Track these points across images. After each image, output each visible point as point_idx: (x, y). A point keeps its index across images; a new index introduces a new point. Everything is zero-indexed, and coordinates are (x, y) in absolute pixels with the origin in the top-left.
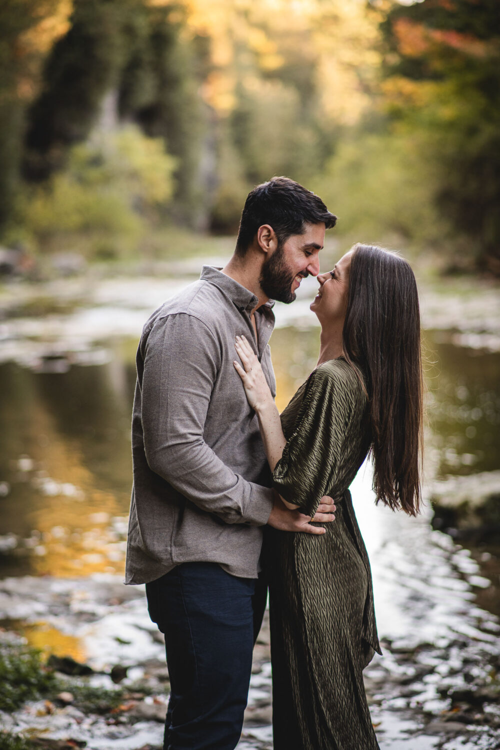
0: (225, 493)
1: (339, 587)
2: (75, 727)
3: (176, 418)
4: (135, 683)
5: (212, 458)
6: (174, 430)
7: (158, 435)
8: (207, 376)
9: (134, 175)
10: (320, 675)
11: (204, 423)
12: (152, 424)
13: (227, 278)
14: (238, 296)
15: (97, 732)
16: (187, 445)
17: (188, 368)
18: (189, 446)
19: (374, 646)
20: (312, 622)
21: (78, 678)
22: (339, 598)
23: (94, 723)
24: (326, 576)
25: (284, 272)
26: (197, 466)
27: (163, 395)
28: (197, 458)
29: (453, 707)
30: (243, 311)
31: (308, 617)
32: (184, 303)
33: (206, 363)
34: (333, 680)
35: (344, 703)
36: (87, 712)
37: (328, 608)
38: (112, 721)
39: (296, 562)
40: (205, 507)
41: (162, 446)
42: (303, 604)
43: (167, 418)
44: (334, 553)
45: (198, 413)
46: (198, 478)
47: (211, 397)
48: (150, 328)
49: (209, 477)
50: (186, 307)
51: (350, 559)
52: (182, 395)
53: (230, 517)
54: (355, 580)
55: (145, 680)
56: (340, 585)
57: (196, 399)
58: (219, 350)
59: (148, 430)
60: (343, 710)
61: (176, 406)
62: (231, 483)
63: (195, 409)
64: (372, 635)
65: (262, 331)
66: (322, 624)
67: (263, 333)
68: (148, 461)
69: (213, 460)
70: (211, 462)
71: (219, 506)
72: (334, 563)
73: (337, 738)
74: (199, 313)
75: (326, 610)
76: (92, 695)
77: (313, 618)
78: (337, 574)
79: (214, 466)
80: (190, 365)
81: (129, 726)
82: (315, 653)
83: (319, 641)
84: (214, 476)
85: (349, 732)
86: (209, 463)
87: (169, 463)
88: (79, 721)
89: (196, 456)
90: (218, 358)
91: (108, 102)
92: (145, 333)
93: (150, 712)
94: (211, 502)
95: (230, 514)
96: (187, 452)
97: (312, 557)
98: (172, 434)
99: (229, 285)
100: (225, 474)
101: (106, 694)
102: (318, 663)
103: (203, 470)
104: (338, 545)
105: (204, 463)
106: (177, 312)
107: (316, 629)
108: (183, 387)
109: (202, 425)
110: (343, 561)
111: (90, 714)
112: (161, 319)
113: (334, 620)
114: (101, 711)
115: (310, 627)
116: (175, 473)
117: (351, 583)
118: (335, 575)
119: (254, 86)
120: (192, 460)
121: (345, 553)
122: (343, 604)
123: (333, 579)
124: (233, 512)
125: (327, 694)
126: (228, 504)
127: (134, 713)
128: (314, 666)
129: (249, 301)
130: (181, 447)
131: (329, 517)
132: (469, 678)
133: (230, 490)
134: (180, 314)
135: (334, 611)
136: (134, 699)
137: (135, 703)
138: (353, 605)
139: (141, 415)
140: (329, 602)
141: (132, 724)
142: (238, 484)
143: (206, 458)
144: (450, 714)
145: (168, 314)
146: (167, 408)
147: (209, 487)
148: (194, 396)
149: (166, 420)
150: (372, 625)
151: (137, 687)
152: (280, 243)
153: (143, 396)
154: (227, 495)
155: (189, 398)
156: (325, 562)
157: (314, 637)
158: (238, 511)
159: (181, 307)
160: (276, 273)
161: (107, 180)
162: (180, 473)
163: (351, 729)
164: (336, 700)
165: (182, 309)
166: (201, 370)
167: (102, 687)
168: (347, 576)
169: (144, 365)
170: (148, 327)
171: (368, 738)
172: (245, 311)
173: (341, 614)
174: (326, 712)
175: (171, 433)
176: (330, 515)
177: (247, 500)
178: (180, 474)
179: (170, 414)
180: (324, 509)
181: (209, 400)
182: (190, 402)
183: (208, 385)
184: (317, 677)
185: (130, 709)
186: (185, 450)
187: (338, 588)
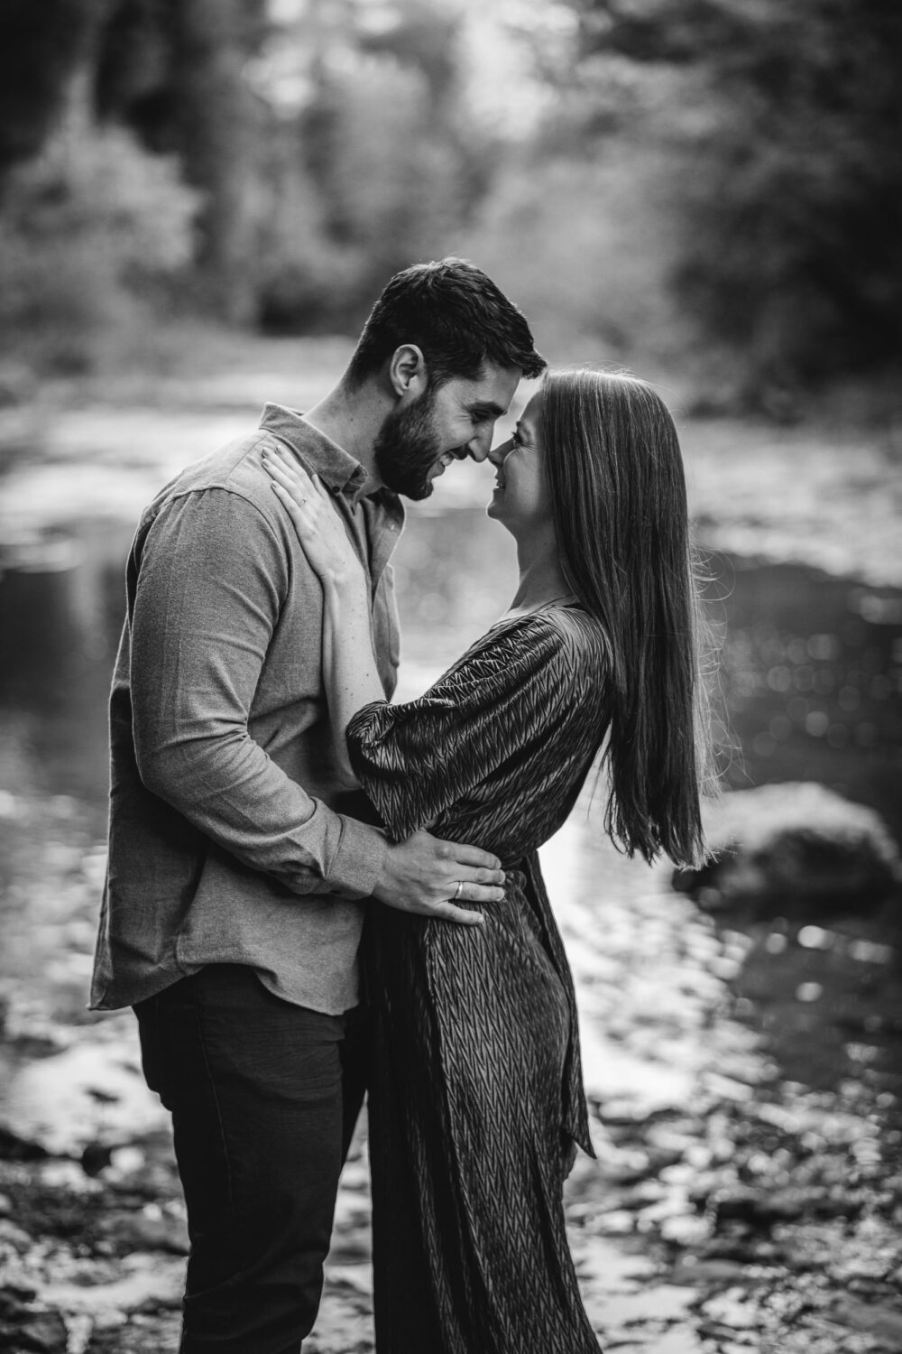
0: (287, 834)
1: (510, 1023)
2: (14, 1262)
3: (193, 688)
4: (127, 1177)
5: (263, 767)
6: (186, 713)
7: (158, 721)
8: (259, 610)
9: (123, 221)
10: (473, 1191)
11: (249, 702)
12: (148, 700)
13: (309, 428)
14: (330, 464)
15: (56, 1272)
16: (212, 742)
17: (221, 592)
18: (215, 743)
19: (581, 1140)
20: (460, 1090)
21: (20, 1165)
22: (512, 1045)
23: (50, 1255)
24: (486, 1003)
25: (425, 442)
26: (231, 782)
27: (171, 645)
28: (231, 767)
29: (719, 1230)
30: (337, 495)
31: (452, 1080)
32: (221, 469)
33: (256, 585)
34: (500, 1200)
35: (519, 1243)
36: (37, 1232)
37: (489, 1062)
38: (84, 1250)
39: (429, 976)
40: (251, 861)
41: (165, 743)
42: (443, 1056)
43: (177, 688)
44: (502, 957)
45: (236, 681)
46: (234, 806)
47: (268, 653)
48: (153, 515)
49: (255, 803)
50: (224, 476)
51: (532, 970)
52: (207, 646)
53: (300, 881)
54: (543, 1009)
55: (144, 1172)
56: (513, 1019)
57: (235, 655)
58: (284, 561)
59: (142, 712)
60: (518, 1256)
61: (194, 666)
62: (301, 814)
63: (232, 672)
64: (577, 1121)
65: (380, 537)
66: (479, 1095)
67: (380, 541)
68: (140, 772)
69: (264, 770)
70: (259, 774)
71: (276, 859)
72: (501, 978)
73: (503, 1310)
74: (248, 488)
75: (485, 1067)
76: (48, 1199)
77: (462, 1082)
78: (506, 999)
79: (266, 782)
80: (225, 588)
81: (116, 1260)
82: (464, 1148)
83: (473, 1127)
84: (265, 801)
85: (527, 1298)
86: (255, 776)
87: (179, 776)
88: (22, 1249)
89: (230, 762)
90: (282, 577)
91: (78, 87)
92: (144, 524)
93: (157, 1234)
94: (262, 852)
95: (299, 874)
96: (212, 754)
97: (458, 966)
98: (184, 721)
99: (313, 442)
100: (289, 797)
101: (73, 1199)
102: (469, 1169)
103: (244, 791)
104: (511, 942)
105: (247, 776)
106: (205, 487)
107: (466, 1102)
108: (210, 630)
109: (246, 705)
110: (518, 973)
111: (41, 1236)
112: (175, 499)
113: (502, 1088)
114: (64, 1232)
115: (455, 1099)
116: (190, 795)
117: (535, 1015)
118: (504, 1001)
119: (345, 63)
120: (222, 771)
121: (524, 959)
122: (519, 1057)
123: (499, 1008)
124: (305, 872)
125: (488, 1226)
126: (294, 855)
127: (125, 1236)
128: (462, 1175)
129: (349, 477)
130: (200, 745)
131: (492, 893)
132: (745, 1175)
133: (298, 829)
134: (212, 489)
135: (502, 1068)
136: (125, 1208)
137: (126, 1217)
138: (539, 1059)
139: (128, 684)
140: (491, 1052)
141: (122, 1256)
142: (313, 818)
143: (251, 766)
144: (715, 1244)
145: (190, 489)
146: (176, 669)
147: (256, 823)
148: (231, 647)
149: (175, 692)
150: (577, 1102)
151: (130, 1184)
152: (432, 386)
153: (133, 645)
154: (293, 838)
155: (221, 651)
156: (483, 976)
157: (463, 1119)
158: (314, 869)
159: (214, 477)
160: (409, 441)
161: (75, 227)
162: (199, 795)
163: (531, 1293)
164: (504, 1238)
165: (215, 480)
166: (246, 599)
167: (67, 1184)
168: (526, 1002)
169: (138, 586)
170: (149, 514)
171: (563, 1309)
172: (340, 494)
173: (516, 1075)
174: (483, 1260)
175: (183, 717)
176: (494, 889)
177: (334, 849)
178: (201, 797)
179: (181, 679)
180: (480, 878)
181: (262, 658)
182: (222, 659)
183: (262, 629)
184: (466, 1195)
185: (118, 1229)
186: (208, 751)
187: (509, 1026)
